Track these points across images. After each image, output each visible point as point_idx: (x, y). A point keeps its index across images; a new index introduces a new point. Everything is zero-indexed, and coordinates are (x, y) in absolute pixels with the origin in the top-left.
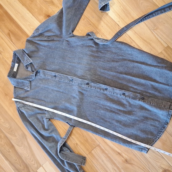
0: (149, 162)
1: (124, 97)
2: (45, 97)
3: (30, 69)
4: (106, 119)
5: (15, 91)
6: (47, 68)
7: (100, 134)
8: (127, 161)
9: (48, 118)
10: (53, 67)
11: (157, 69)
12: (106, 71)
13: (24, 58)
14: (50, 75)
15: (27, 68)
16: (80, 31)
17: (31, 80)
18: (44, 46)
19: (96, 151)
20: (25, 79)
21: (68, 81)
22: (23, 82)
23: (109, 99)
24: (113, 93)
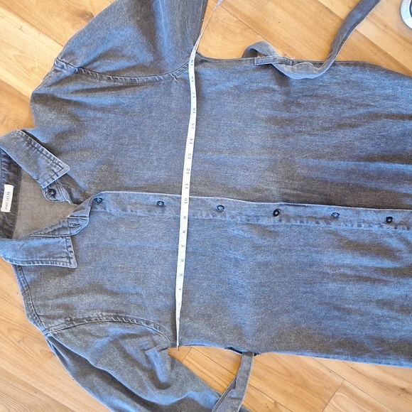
1: (392, 227)
2: (137, 279)
3: (63, 195)
4: (347, 306)
5: (22, 281)
6: (128, 181)
7: (338, 354)
9: (165, 346)
10: (148, 175)
12: (323, 162)
13: (36, 162)
14: (142, 205)
15: (54, 196)
17: (74, 232)
18: (103, 109)
19: (337, 406)
20: (54, 233)
21: (208, 215)
22: (46, 246)
23: (347, 243)
24: (356, 224)
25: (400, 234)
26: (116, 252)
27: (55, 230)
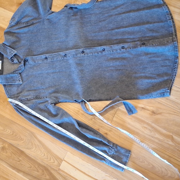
0: (177, 103)
1: (124, 50)
2: (42, 84)
3: (16, 61)
4: (115, 80)
5: (6, 90)
6: (35, 53)
8: (154, 113)
9: (53, 102)
10: (41, 50)
11: (146, 11)
12: (97, 33)
13: (6, 52)
14: (40, 59)
15: (13, 61)
16: (58, 6)
17: (20, 72)
18: (25, 33)
19: (117, 117)
21: (61, 58)
22: (12, 77)
23: (110, 59)
24: (111, 51)
25: (128, 51)
26: (34, 76)
27: (14, 72)
